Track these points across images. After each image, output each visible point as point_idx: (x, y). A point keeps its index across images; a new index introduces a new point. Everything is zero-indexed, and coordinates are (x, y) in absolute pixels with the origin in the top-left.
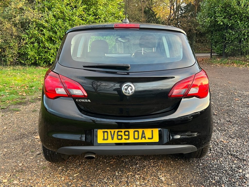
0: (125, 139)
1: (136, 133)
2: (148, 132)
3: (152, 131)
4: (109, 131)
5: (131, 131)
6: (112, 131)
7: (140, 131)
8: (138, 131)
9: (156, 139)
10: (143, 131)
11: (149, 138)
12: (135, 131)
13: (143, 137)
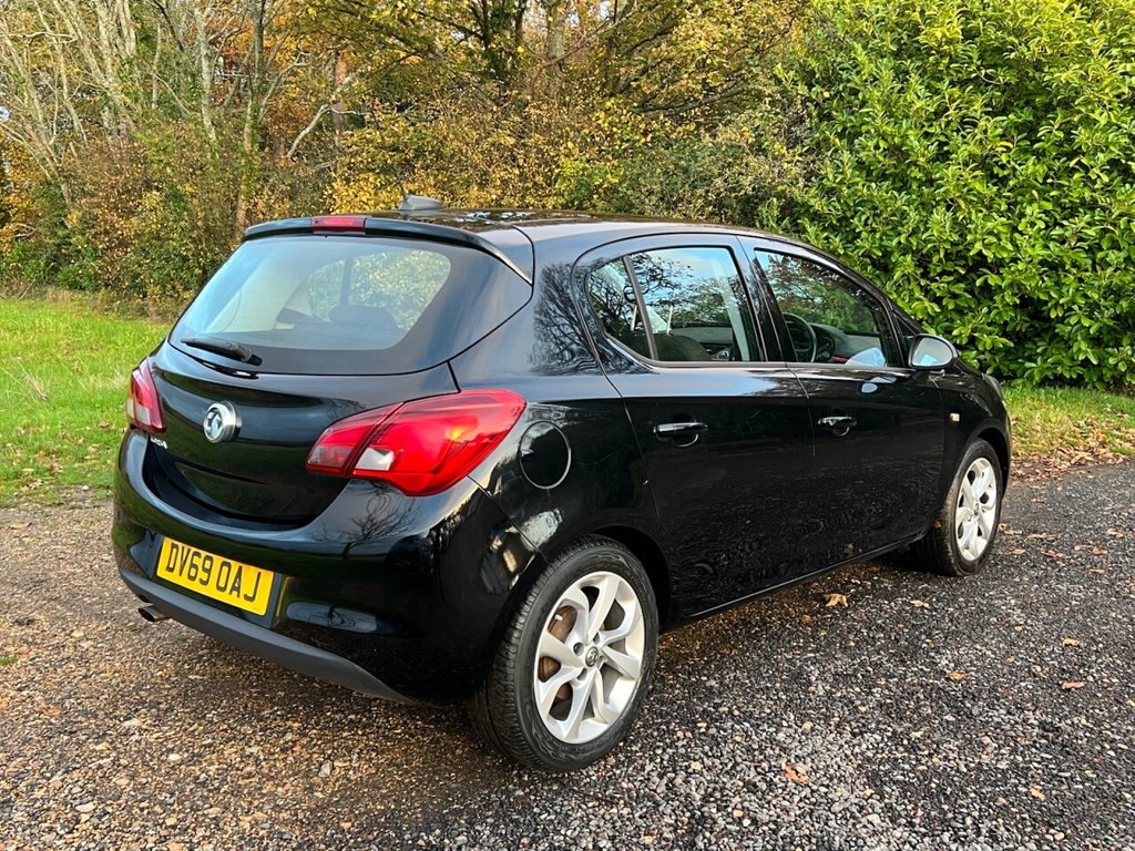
0: (202, 582)
1: (225, 569)
2: (250, 572)
3: (259, 574)
4: (180, 545)
5: (218, 560)
6: (187, 547)
7: (235, 565)
8: (229, 565)
9: (259, 607)
10: (240, 568)
11: (246, 597)
12: (224, 564)
13: (236, 588)
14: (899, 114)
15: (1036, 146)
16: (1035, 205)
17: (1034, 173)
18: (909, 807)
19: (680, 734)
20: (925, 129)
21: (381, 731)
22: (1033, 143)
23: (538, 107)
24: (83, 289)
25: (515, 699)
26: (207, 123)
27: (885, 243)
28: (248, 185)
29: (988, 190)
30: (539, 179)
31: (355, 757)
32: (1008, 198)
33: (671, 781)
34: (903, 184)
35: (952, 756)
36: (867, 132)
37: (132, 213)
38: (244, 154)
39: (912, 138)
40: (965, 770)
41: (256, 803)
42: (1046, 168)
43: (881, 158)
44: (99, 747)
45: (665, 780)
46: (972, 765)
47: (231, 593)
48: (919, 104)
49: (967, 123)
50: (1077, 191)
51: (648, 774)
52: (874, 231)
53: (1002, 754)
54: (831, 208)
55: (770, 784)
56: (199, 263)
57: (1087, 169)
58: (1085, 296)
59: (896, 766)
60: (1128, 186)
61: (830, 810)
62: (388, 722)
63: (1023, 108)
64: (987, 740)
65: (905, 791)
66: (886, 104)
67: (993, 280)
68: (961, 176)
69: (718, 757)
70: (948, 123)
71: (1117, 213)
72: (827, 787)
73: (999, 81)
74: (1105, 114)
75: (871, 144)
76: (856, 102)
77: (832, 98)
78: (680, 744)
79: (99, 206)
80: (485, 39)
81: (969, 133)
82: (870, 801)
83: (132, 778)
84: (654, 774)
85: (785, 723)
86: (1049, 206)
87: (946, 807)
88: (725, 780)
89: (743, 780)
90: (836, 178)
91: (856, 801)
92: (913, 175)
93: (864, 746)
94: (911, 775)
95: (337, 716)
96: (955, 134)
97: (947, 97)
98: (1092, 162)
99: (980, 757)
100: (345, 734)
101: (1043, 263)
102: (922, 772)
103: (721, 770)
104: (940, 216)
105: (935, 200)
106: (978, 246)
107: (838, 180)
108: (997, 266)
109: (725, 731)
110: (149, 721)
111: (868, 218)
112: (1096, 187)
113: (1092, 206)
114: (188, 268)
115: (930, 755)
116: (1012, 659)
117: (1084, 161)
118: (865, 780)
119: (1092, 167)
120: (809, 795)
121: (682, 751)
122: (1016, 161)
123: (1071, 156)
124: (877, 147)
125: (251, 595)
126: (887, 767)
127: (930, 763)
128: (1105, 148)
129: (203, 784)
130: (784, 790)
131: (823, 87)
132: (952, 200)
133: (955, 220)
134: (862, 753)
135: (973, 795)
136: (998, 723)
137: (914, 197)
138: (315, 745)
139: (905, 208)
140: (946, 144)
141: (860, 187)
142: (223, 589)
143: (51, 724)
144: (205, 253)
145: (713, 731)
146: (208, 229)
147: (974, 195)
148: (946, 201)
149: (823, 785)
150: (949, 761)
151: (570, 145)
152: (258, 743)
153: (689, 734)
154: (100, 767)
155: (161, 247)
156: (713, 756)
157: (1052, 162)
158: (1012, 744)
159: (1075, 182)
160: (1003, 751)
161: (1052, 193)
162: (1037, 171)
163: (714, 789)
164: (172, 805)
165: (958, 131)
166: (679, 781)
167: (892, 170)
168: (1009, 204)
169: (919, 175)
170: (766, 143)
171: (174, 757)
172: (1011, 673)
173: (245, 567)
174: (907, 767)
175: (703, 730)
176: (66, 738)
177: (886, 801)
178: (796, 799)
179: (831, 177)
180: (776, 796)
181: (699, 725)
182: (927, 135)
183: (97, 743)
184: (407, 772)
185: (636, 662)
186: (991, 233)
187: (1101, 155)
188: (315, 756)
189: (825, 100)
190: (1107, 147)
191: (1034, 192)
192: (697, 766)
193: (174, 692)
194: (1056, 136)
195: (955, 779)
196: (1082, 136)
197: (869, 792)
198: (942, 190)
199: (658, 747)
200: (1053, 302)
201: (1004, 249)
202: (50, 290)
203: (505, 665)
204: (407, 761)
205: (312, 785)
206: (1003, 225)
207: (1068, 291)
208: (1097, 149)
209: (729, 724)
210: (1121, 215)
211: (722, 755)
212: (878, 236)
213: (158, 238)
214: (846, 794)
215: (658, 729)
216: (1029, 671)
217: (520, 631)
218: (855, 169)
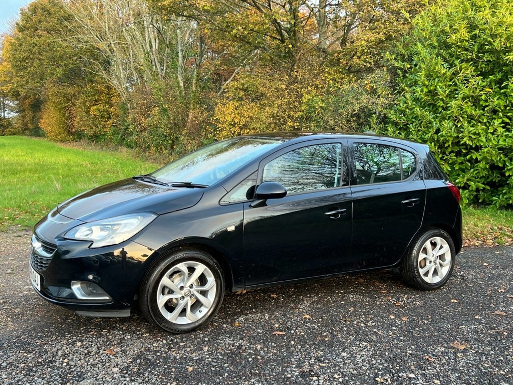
14: (434, 75)
15: (502, 91)
16: (500, 120)
22: (501, 89)
24: (132, 148)
26: (180, 78)
27: (423, 136)
28: (194, 105)
30: (296, 104)
34: (433, 107)
36: (419, 84)
37: (148, 116)
38: (193, 92)
39: (438, 87)
42: (508, 102)
43: (424, 97)
48: (443, 71)
52: (419, 131)
54: (401, 119)
56: (171, 138)
63: (498, 72)
67: (475, 156)
68: (461, 105)
73: (484, 60)
75: (419, 90)
77: (411, 68)
79: (138, 113)
80: (283, 41)
86: (507, 120)
92: (438, 105)
96: (462, 85)
97: (459, 67)
101: (500, 148)
106: (465, 139)
107: (404, 107)
108: (478, 149)
111: (417, 124)
114: (167, 140)
122: (493, 98)
124: (422, 91)
131: (408, 63)
132: (456, 117)
137: (439, 115)
139: (433, 120)
140: (456, 90)
141: (415, 110)
144: (173, 134)
146: (175, 124)
147: (467, 115)
151: (310, 88)
155: (157, 131)
161: (509, 114)
162: (499, 103)
167: (429, 102)
168: (487, 119)
169: (442, 105)
179: (401, 105)
182: (447, 86)
186: (475, 134)
189: (408, 69)
191: (500, 114)
194: (511, 86)
198: (450, 112)
200: (507, 167)
201: (481, 141)
202: (120, 147)
206: (483, 129)
212: (420, 133)
213: (156, 127)
218: (413, 101)
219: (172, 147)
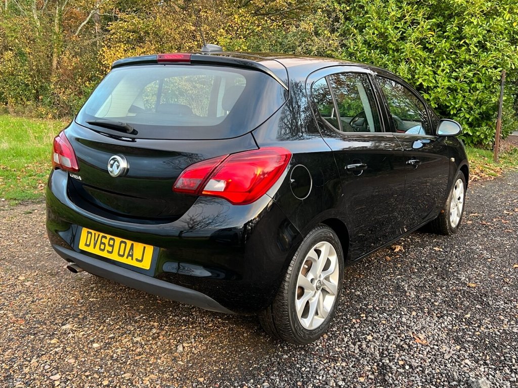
0: (108, 252)
1: (123, 245)
2: (139, 247)
3: (145, 247)
4: (93, 232)
5: (118, 240)
6: (97, 233)
7: (129, 243)
8: (125, 243)
9: (146, 265)
10: (132, 244)
11: (137, 260)
12: (122, 242)
13: (131, 255)
14: (384, 18)
15: (445, 34)
16: (444, 62)
17: (445, 47)
18: (481, 355)
19: (354, 321)
20: (395, 25)
21: (201, 325)
22: (444, 32)
23: (206, 12)
25: (288, 309)
26: (36, 18)
28: (58, 49)
29: (424, 54)
31: (193, 340)
32: (432, 58)
33: (360, 346)
34: (385, 51)
35: (490, 326)
36: (368, 26)
38: (55, 33)
39: (390, 29)
40: (499, 334)
41: (148, 369)
42: (450, 45)
43: (375, 38)
44: (53, 342)
45: (357, 347)
46: (501, 331)
47: (127, 258)
48: (393, 13)
49: (414, 23)
50: (464, 56)
51: (347, 343)
53: (512, 325)
55: (409, 346)
56: (34, 87)
57: (468, 45)
58: (467, 104)
59: (465, 333)
60: (485, 53)
61: (443, 358)
62: (203, 320)
63: (439, 16)
64: (502, 318)
65: (475, 346)
66: (378, 13)
67: (426, 96)
68: (412, 48)
69: (379, 332)
70: (405, 23)
71: (481, 66)
72: (437, 345)
73: (429, 3)
74: (476, 20)
75: (371, 32)
76: (363, 12)
77: (350, 10)
78: (357, 326)
81: (415, 28)
82: (461, 352)
83: (76, 358)
84: (350, 343)
85: (403, 313)
86: (450, 62)
87: (498, 354)
88: (387, 344)
89: (395, 344)
90: (355, 48)
91: (454, 352)
92: (390, 47)
93: (446, 323)
94: (475, 337)
95: (176, 318)
96: (409, 28)
97: (405, 10)
98: (471, 42)
99: (503, 327)
100: (183, 328)
101: (449, 88)
102: (479, 335)
103: (382, 339)
104: (403, 66)
105: (400, 59)
106: (420, 81)
108: (428, 90)
109: (376, 318)
110: (76, 326)
112: (471, 53)
113: (470, 62)
114: (29, 90)
115: (479, 327)
116: (493, 276)
117: (467, 41)
118: (453, 341)
119: (470, 44)
120: (430, 351)
121: (359, 330)
122: (436, 41)
123: (460, 39)
124: (374, 34)
125: (140, 258)
126: (461, 334)
127: (480, 331)
128: (476, 35)
129: (116, 360)
130: (417, 348)
131: (346, 4)
132: (408, 59)
133: (409, 68)
134: (446, 327)
135: (509, 347)
136: (503, 308)
137: (391, 57)
138: (170, 335)
139: (387, 62)
140: (404, 32)
141: (365, 52)
142: (123, 256)
143: (21, 329)
144: (37, 82)
145: (370, 318)
146: (38, 71)
147: (418, 57)
148: (405, 60)
149: (434, 345)
150: (489, 329)
151: (222, 30)
152: (139, 335)
153: (358, 321)
154: (56, 353)
155: (14, 79)
156: (375, 332)
157: (452, 42)
158: (514, 319)
159: (462, 51)
160: (512, 323)
161: (452, 57)
162: (446, 46)
163: (383, 350)
164: (103, 373)
165: (410, 27)
166: (364, 346)
167: (380, 45)
168: (432, 61)
169: (393, 47)
170: (320, 31)
171: (95, 345)
172: (496, 283)
173: (135, 244)
174: (470, 333)
175: (365, 318)
176: (32, 337)
177: (469, 352)
178: (425, 353)
179: (352, 47)
180: (415, 352)
181: (362, 315)
182: (397, 28)
183: (51, 339)
184: (222, 348)
185: (335, 286)
186: (425, 74)
187: (474, 39)
188: (172, 341)
189: (347, 11)
190: (477, 35)
191: (444, 56)
192: (369, 338)
193: (84, 308)
194: (455, 29)
195: (496, 338)
196: (467, 30)
197: (458, 347)
198: (404, 54)
199: (346, 328)
200: (452, 106)
201: (431, 82)
203: (283, 293)
204: (220, 341)
205: (175, 358)
206: (430, 71)
207: (459, 102)
208: (472, 36)
209: (377, 314)
210: (483, 67)
211: (380, 331)
213: (13, 75)
214: (448, 349)
215: (342, 319)
216: (504, 281)
217: (290, 274)
218: (363, 44)
219: (37, 98)
